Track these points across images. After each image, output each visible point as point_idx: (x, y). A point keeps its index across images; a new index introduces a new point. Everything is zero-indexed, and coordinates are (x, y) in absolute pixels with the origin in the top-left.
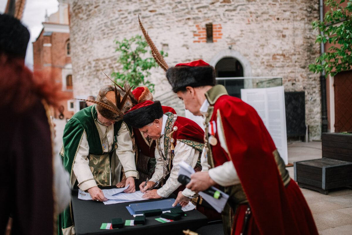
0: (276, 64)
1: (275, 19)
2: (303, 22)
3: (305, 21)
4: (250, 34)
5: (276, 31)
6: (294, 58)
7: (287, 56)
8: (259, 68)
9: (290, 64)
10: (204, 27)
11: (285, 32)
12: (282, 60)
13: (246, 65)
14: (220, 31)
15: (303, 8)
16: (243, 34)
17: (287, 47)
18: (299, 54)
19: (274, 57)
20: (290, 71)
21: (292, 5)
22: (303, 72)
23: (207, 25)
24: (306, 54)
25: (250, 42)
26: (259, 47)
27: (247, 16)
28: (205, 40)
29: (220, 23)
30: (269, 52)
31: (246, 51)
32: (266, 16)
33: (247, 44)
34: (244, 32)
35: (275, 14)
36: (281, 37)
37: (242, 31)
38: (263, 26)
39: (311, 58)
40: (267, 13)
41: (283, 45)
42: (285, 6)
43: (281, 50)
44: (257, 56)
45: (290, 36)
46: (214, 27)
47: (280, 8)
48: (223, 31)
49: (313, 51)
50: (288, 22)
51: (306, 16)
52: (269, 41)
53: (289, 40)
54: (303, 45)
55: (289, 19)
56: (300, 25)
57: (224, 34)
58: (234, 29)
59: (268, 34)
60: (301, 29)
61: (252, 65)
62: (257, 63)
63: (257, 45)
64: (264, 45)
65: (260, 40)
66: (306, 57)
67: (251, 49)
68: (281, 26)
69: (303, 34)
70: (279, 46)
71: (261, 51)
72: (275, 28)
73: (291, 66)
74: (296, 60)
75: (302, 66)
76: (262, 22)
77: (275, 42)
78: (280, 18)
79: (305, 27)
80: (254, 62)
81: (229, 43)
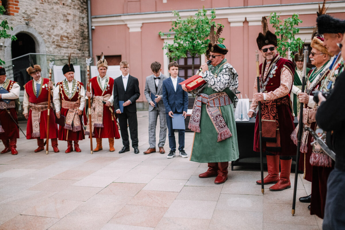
0: (63, 45)
1: (61, 4)
2: (79, 10)
3: (80, 10)
4: (44, 13)
5: (62, 14)
6: (74, 40)
7: (70, 38)
8: (51, 47)
9: (72, 46)
11: (68, 17)
12: (67, 41)
13: (41, 43)
14: (17, 5)
16: (38, 12)
17: (69, 31)
18: (77, 38)
19: (62, 37)
20: (72, 52)
22: (79, 54)
24: (82, 38)
25: (44, 21)
26: (51, 27)
30: (58, 33)
31: (41, 30)
32: (55, 0)
33: (41, 22)
34: (38, 11)
36: (66, 22)
37: (37, 9)
38: (53, 8)
39: (84, 43)
41: (67, 28)
43: (66, 32)
44: (50, 35)
45: (71, 21)
48: (20, 5)
49: (84, 37)
50: (70, 9)
51: (80, 6)
52: (58, 23)
53: (71, 23)
54: (79, 30)
55: (70, 6)
56: (77, 13)
57: (21, 9)
58: (29, 5)
59: (57, 16)
60: (78, 17)
61: (46, 43)
62: (49, 42)
63: (49, 25)
64: (54, 26)
65: (51, 21)
66: (80, 41)
67: (44, 28)
68: (66, 11)
69: (79, 21)
70: (65, 28)
71: (52, 31)
72: (62, 12)
73: (72, 48)
74: (75, 43)
75: (79, 48)
76: (52, 4)
77: (62, 24)
78: (65, 4)
79: (80, 15)
80: (47, 40)
81: (25, 18)
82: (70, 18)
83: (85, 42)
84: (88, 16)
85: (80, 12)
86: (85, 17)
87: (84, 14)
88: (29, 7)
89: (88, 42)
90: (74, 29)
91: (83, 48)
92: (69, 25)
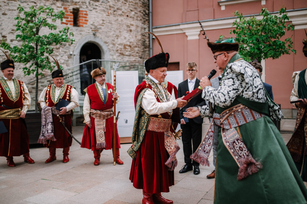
0: (125, 53)
1: (125, 16)
2: (141, 22)
4: (109, 24)
5: (126, 25)
6: (136, 49)
7: (132, 47)
8: (115, 55)
9: (134, 54)
10: (72, 11)
11: (131, 28)
12: (129, 50)
13: (106, 51)
14: (86, 17)
15: (141, 11)
16: (104, 24)
17: (132, 40)
18: (139, 47)
19: (125, 46)
20: (134, 59)
21: (136, 6)
22: (140, 61)
23: (74, 9)
24: (143, 47)
25: (109, 32)
26: (115, 37)
27: (107, 9)
28: (72, 23)
29: (86, 10)
30: (122, 42)
31: (107, 40)
32: (120, 12)
33: (106, 32)
34: (105, 22)
35: (126, 11)
36: (129, 32)
37: (103, 20)
38: (118, 20)
40: (121, 10)
41: (130, 38)
42: (132, 6)
43: (129, 42)
44: (114, 44)
45: (134, 31)
46: (80, 12)
47: (129, 7)
48: (89, 17)
49: (145, 46)
50: (133, 20)
51: (142, 17)
52: (121, 33)
53: (133, 33)
54: (141, 40)
55: (134, 18)
56: (139, 24)
57: (89, 21)
58: (97, 18)
59: (121, 26)
60: (140, 27)
61: (110, 51)
62: (113, 50)
63: (114, 35)
64: (118, 36)
65: (116, 31)
66: (142, 50)
67: (109, 38)
68: (129, 23)
69: (141, 31)
70: (128, 38)
71: (116, 40)
72: (125, 23)
73: (134, 56)
74: (137, 51)
75: (140, 56)
76: (117, 16)
77: (125, 34)
78: (129, 16)
79: (142, 26)
80: (112, 49)
81: (93, 29)
82: (133, 28)
83: (146, 51)
84: (149, 27)
85: (142, 23)
86: (146, 28)
87: (146, 25)
88: (96, 19)
89: (149, 51)
90: (136, 38)
91: (144, 56)
92: (132, 34)
